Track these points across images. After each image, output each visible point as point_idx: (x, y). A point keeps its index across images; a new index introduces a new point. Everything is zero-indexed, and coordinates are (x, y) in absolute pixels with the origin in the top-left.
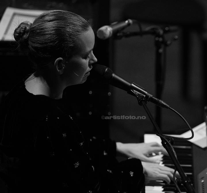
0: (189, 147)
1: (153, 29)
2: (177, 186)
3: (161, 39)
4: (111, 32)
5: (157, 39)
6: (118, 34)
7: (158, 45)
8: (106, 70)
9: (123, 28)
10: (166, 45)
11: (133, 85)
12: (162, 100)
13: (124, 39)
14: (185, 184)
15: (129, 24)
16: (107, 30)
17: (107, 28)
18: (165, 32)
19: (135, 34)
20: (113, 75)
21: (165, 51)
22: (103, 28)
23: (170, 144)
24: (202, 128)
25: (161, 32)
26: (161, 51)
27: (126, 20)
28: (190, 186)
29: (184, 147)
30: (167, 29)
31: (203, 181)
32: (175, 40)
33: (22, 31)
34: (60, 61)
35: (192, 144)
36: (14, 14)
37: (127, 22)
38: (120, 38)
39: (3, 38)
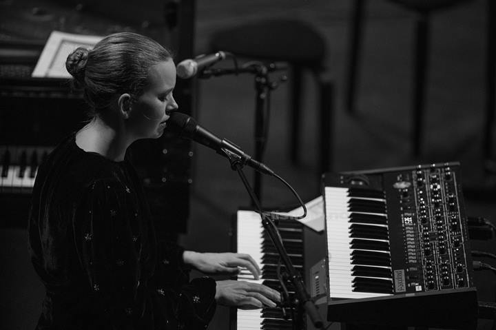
0: (300, 230)
1: (253, 66)
2: (282, 283)
3: (263, 80)
4: (196, 69)
5: (258, 79)
6: (205, 72)
7: (259, 88)
8: (188, 120)
9: (212, 64)
10: (271, 88)
11: (224, 142)
12: (264, 164)
13: (213, 78)
14: (292, 280)
15: (220, 58)
16: (191, 65)
17: (190, 63)
18: (270, 70)
19: (229, 72)
20: (198, 127)
21: (268, 95)
22: (185, 63)
23: (273, 224)
24: (318, 204)
25: (264, 70)
26: (263, 96)
27: (217, 52)
28: (299, 283)
29: (292, 230)
30: (272, 65)
31: (317, 277)
32: (283, 81)
33: (77, 58)
34: (126, 98)
35: (303, 226)
36: (63, 41)
37: (217, 55)
38: (208, 76)
39: (47, 74)
